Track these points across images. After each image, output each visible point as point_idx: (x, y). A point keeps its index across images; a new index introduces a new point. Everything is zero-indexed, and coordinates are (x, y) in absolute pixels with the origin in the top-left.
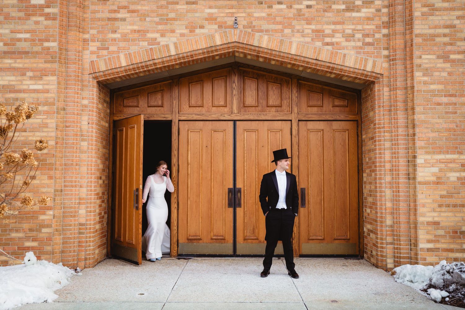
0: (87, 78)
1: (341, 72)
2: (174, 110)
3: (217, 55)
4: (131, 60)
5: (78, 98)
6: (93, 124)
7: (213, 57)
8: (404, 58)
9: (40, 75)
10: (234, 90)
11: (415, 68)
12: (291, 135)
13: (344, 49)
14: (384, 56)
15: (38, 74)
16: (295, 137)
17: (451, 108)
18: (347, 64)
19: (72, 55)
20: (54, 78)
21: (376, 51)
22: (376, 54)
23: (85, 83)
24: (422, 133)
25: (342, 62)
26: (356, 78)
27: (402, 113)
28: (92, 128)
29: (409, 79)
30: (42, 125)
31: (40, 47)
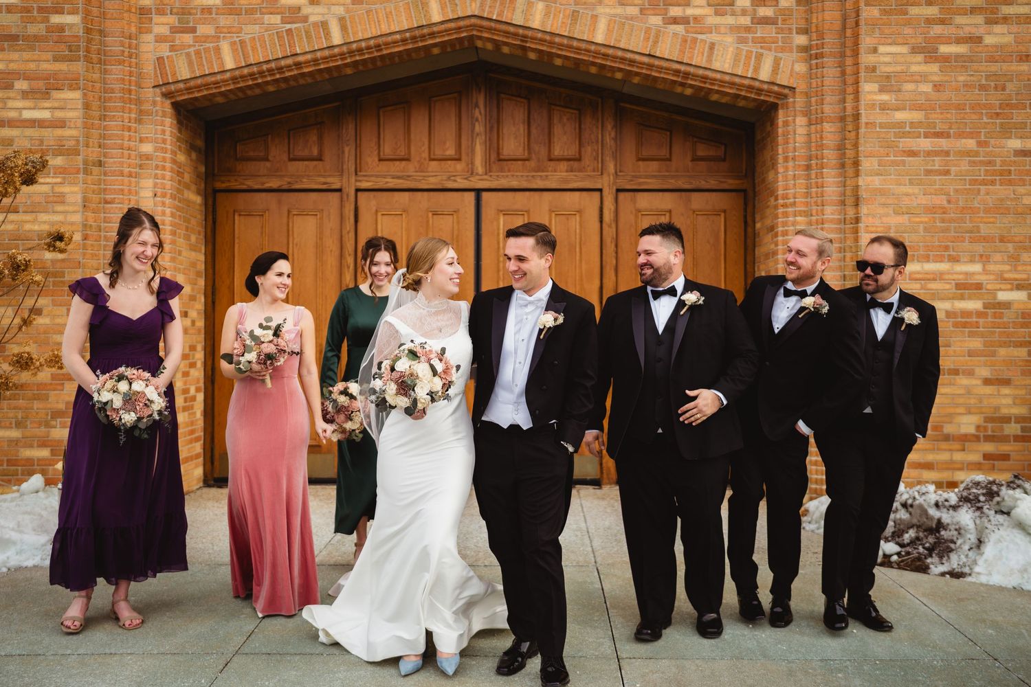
0: (150, 95)
1: (705, 83)
2: (345, 167)
3: (435, 45)
4: (245, 56)
5: (129, 140)
6: (164, 195)
7: (427, 48)
8: (840, 52)
9: (44, 88)
10: (477, 124)
11: (862, 74)
12: (601, 222)
13: (711, 33)
14: (798, 46)
15: (41, 84)
16: (610, 226)
17: (937, 164)
18: (716, 65)
19: (114, 44)
20: (76, 95)
21: (780, 36)
22: (780, 44)
23: (146, 107)
24: (874, 216)
25: (707, 61)
26: (737, 96)
27: (833, 173)
28: (163, 204)
29: (850, 98)
30: (51, 199)
31: (42, 26)
